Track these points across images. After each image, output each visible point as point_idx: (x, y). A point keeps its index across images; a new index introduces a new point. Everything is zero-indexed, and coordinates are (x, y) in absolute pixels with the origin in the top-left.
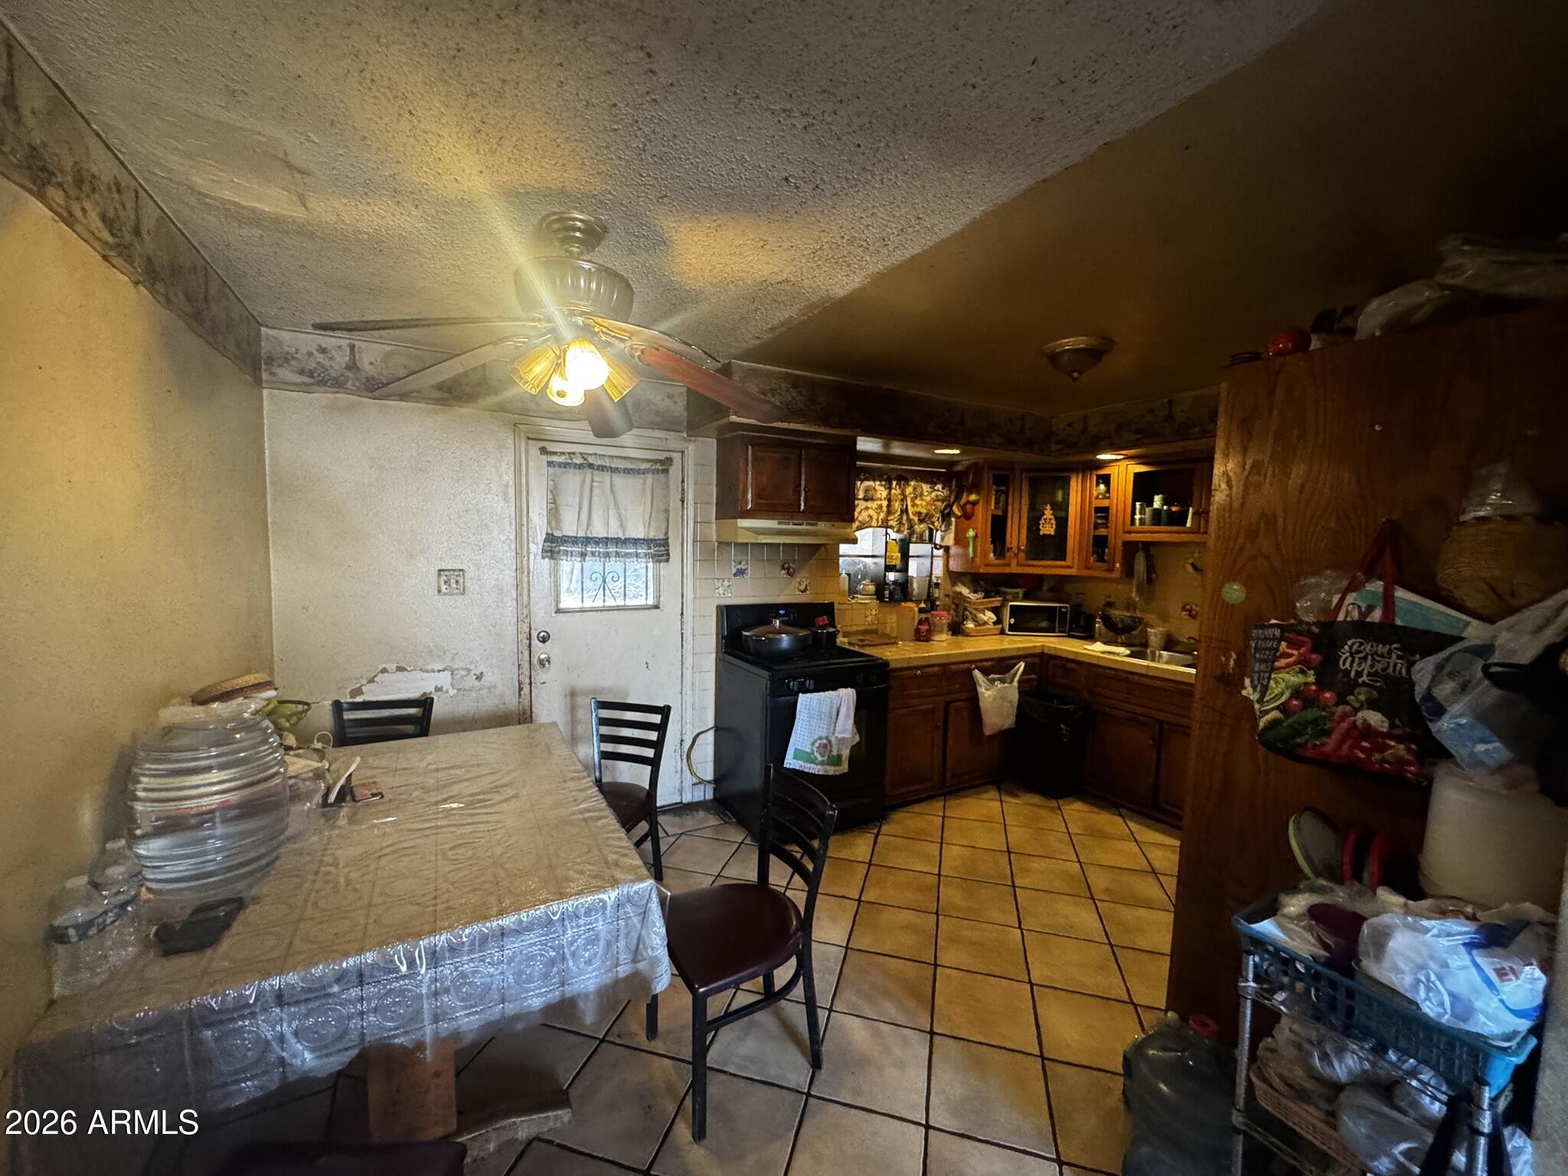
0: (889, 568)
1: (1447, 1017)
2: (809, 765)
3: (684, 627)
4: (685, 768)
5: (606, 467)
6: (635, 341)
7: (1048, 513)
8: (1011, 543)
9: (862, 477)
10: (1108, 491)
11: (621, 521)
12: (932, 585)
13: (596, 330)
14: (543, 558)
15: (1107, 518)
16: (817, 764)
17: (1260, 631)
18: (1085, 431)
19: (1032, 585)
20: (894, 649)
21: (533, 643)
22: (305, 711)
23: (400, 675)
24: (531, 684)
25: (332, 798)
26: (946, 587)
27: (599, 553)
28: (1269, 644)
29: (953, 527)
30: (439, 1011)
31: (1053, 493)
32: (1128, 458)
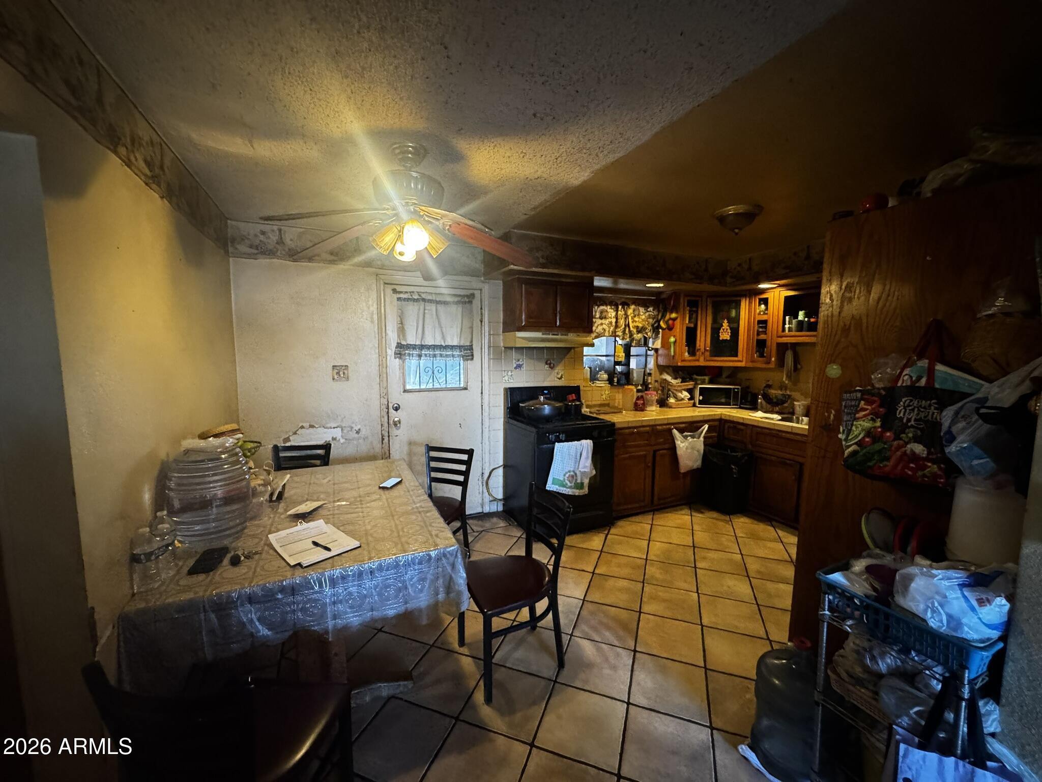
0: (617, 363)
1: (944, 628)
2: (562, 488)
3: (483, 401)
4: (485, 491)
5: (433, 300)
6: (445, 220)
7: (725, 324)
8: (700, 346)
9: (598, 303)
10: (767, 309)
11: (443, 333)
12: (647, 374)
13: (422, 214)
14: (395, 358)
15: (766, 327)
16: (567, 488)
17: (848, 395)
18: (750, 269)
19: (715, 374)
20: (619, 416)
21: (390, 411)
22: (259, 447)
23: (311, 430)
24: (389, 436)
25: (274, 498)
26: (656, 376)
27: (430, 354)
28: (853, 403)
29: (660, 335)
30: (336, 613)
31: (729, 312)
32: (780, 286)
